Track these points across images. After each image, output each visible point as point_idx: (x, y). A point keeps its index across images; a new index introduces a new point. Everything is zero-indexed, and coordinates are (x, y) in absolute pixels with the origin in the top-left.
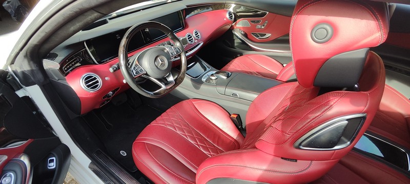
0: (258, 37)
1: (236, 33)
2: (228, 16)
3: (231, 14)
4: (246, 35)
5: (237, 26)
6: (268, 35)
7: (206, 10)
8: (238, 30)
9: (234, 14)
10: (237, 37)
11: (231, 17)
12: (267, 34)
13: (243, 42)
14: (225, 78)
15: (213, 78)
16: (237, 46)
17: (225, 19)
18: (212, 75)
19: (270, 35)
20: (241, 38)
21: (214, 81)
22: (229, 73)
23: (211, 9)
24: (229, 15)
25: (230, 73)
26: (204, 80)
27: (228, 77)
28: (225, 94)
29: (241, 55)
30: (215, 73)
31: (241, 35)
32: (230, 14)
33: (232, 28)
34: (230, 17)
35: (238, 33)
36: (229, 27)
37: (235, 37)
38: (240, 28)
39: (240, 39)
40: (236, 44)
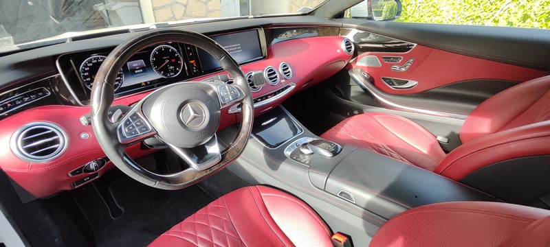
0: (393, 84)
1: (354, 75)
2: (343, 46)
3: (350, 44)
4: (371, 81)
5: (358, 64)
6: (412, 83)
7: (308, 35)
8: (359, 70)
9: (354, 44)
10: (356, 82)
11: (349, 49)
12: (410, 81)
13: (366, 92)
14: (328, 155)
15: (306, 151)
16: (354, 97)
17: (338, 51)
18: (305, 145)
19: (415, 83)
20: (363, 84)
21: (307, 157)
22: (337, 147)
23: (315, 33)
24: (347, 45)
25: (339, 147)
26: (287, 153)
27: (335, 153)
28: (324, 190)
29: (361, 112)
30: (311, 143)
31: (363, 79)
32: (348, 43)
33: (349, 67)
34: (347, 49)
35: (358, 77)
36: (343, 65)
37: (352, 82)
38: (362, 69)
39: (361, 86)
40: (352, 94)
